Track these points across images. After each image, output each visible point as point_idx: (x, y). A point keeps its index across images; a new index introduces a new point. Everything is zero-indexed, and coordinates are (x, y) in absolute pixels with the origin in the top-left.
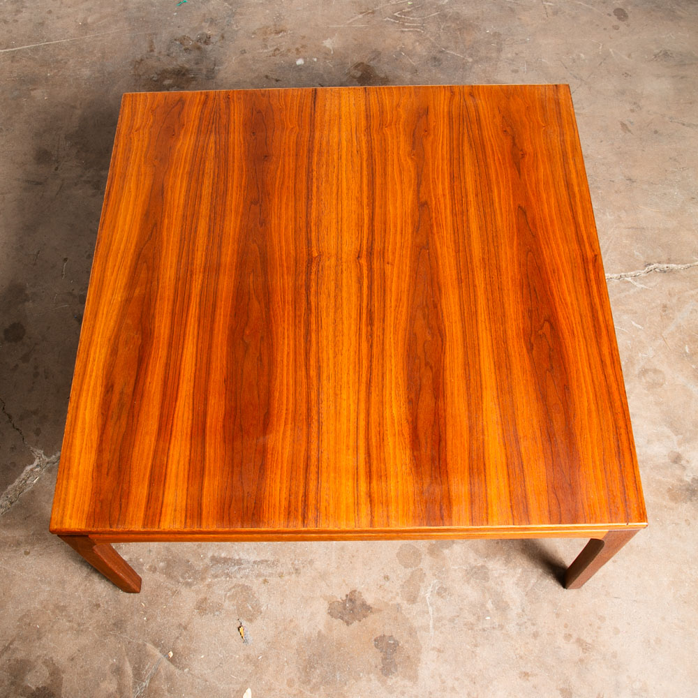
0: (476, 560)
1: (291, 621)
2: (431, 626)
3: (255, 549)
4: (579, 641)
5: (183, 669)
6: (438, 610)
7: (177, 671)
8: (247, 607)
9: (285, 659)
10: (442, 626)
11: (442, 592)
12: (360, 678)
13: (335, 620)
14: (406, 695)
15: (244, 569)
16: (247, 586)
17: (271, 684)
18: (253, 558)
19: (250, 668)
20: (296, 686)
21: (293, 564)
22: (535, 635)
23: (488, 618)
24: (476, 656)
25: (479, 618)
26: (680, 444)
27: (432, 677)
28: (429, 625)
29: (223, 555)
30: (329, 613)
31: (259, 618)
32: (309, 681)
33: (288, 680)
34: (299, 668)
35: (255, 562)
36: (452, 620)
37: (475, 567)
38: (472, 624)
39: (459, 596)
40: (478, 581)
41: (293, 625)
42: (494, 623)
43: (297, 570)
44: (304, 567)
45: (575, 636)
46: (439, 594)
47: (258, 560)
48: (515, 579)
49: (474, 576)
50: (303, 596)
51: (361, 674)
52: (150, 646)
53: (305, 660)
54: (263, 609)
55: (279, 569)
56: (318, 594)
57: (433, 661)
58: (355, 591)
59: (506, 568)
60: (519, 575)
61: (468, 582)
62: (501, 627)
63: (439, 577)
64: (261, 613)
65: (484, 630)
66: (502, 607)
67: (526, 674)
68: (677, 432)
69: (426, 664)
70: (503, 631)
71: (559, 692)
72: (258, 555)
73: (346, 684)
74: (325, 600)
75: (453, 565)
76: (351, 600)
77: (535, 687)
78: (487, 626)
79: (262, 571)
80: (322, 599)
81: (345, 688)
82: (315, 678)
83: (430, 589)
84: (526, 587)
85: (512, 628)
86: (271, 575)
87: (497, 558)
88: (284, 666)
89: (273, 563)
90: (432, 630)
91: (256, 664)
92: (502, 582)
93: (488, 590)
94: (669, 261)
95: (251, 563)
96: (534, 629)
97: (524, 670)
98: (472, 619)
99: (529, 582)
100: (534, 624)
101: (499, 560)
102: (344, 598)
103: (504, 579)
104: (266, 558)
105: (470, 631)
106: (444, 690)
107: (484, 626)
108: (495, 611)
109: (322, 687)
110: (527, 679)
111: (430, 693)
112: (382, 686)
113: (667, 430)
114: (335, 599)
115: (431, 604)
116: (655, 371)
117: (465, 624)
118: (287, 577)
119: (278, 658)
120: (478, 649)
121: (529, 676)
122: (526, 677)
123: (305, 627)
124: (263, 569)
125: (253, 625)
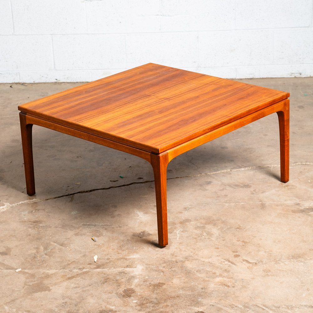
0: (200, 225)
1: (116, 237)
3: (102, 222)
4: (243, 241)
5: (66, 247)
6: (181, 235)
7: (63, 248)
9: (112, 245)
10: (182, 238)
11: (184, 231)
13: (135, 237)
14: (164, 252)
15: (97, 226)
16: (97, 230)
17: (105, 250)
19: (96, 247)
20: (116, 250)
21: (119, 225)
22: (224, 240)
23: (203, 237)
24: (196, 244)
25: (199, 237)
26: (300, 201)
27: (176, 249)
28: (176, 238)
29: (88, 224)
30: (133, 235)
31: (102, 236)
32: (122, 249)
33: (112, 249)
34: (117, 246)
35: (102, 225)
36: (187, 237)
39: (191, 232)
40: (200, 229)
42: (206, 238)
43: (120, 227)
44: (123, 226)
45: (241, 240)
46: (182, 232)
47: (104, 225)
48: (217, 229)
50: (122, 232)
51: (145, 248)
52: (52, 243)
53: (120, 245)
54: (104, 234)
55: (113, 227)
56: (129, 231)
57: (177, 245)
58: (145, 231)
59: (213, 226)
60: (219, 228)
61: (196, 229)
63: (183, 228)
65: (201, 239)
66: (210, 234)
68: (299, 199)
70: (209, 239)
74: (132, 233)
75: (190, 226)
76: (143, 233)
77: (221, 251)
80: (130, 233)
81: (137, 250)
82: (124, 248)
83: (179, 231)
84: (222, 230)
85: (213, 239)
86: (109, 228)
89: (110, 225)
90: (178, 239)
91: (99, 246)
93: (205, 231)
94: (306, 162)
95: (100, 225)
97: (217, 247)
98: (196, 237)
100: (223, 238)
101: (211, 225)
102: (140, 232)
103: (212, 229)
104: (107, 224)
105: (195, 239)
106: (181, 251)
108: (207, 235)
109: (127, 250)
111: (175, 252)
112: (154, 250)
113: (294, 198)
114: (136, 233)
115: (179, 234)
116: (293, 186)
117: (193, 238)
118: (116, 228)
119: (109, 244)
120: (198, 243)
121: (219, 248)
123: (122, 238)
124: (105, 227)
125: (99, 238)
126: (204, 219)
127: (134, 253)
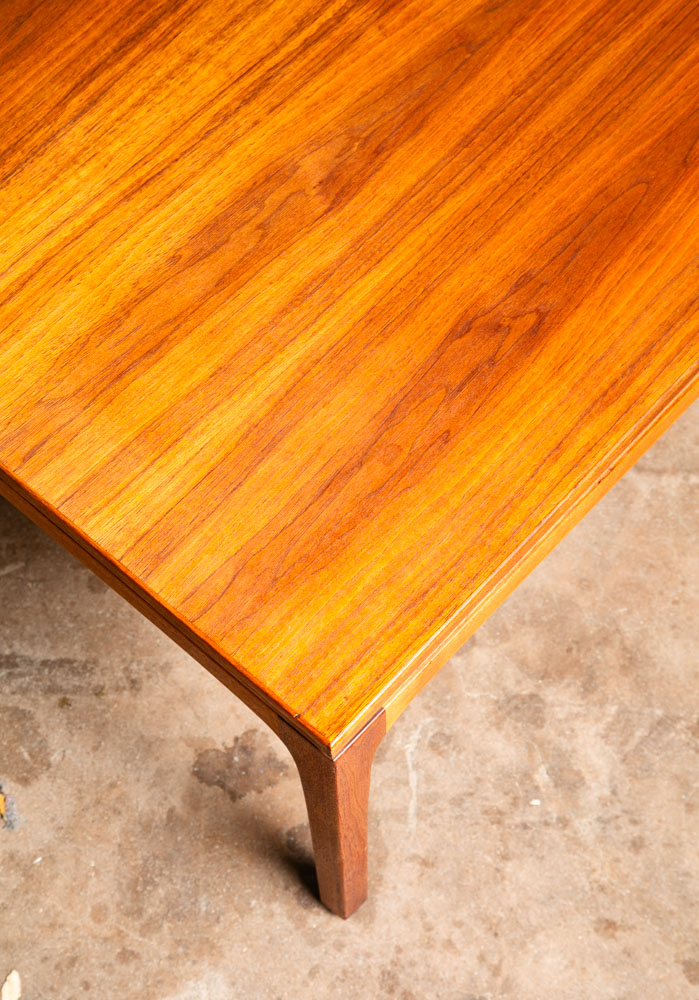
0: (519, 682)
1: (113, 785)
2: (412, 811)
3: (47, 635)
6: (429, 779)
8: (20, 753)
9: (93, 864)
10: (435, 812)
11: (440, 743)
12: (251, 909)
13: (207, 788)
14: (346, 951)
15: (21, 675)
16: (23, 711)
17: (58, 914)
18: (40, 654)
19: (15, 880)
20: (112, 919)
21: (126, 669)
22: (637, 845)
23: (536, 802)
24: (503, 878)
25: (515, 803)
27: (406, 917)
28: (406, 809)
30: (196, 774)
31: (44, 777)
32: (140, 912)
33: (93, 908)
34: (120, 884)
35: (44, 663)
36: (458, 802)
37: (516, 697)
38: (500, 813)
39: (477, 754)
40: (519, 725)
41: (115, 793)
42: (548, 813)
43: (133, 682)
44: (149, 677)
46: (433, 746)
47: (53, 658)
48: (601, 727)
49: (514, 714)
50: (142, 737)
51: (254, 902)
53: (134, 868)
54: (55, 758)
55: (97, 680)
56: (175, 733)
57: (411, 884)
58: (255, 731)
59: (582, 702)
60: (610, 719)
61: (498, 725)
62: (564, 822)
63: (437, 711)
64: (49, 766)
65: (525, 826)
66: (568, 781)
67: (610, 925)
69: (395, 888)
70: (566, 832)
71: (681, 967)
72: (53, 648)
73: (218, 920)
74: (189, 746)
75: (468, 689)
76: (244, 749)
77: (628, 953)
78: (532, 818)
79: (58, 680)
80: (182, 744)
81: (217, 929)
82: (152, 905)
83: (416, 735)
84: (624, 743)
85: (585, 827)
86: (77, 690)
87: (566, 681)
88: (88, 877)
89: (84, 667)
90: (413, 823)
91: (28, 872)
92: (573, 730)
93: (541, 745)
95: (37, 665)
96: (635, 831)
97: (607, 915)
98: (501, 802)
99: (632, 734)
100: (634, 822)
101: (569, 685)
102: (231, 744)
104: (71, 656)
105: (494, 827)
106: (429, 944)
107: (525, 819)
108: (553, 790)
109: (166, 925)
110: (613, 936)
111: (399, 950)
112: (297, 928)
114: (209, 746)
115: (416, 767)
117: (485, 812)
118: (111, 697)
119: (78, 861)
120: (510, 864)
121: (616, 929)
122: (611, 931)
123: (142, 800)
124: (62, 678)
125: (30, 790)
126: (536, 622)
127: (200, 953)
